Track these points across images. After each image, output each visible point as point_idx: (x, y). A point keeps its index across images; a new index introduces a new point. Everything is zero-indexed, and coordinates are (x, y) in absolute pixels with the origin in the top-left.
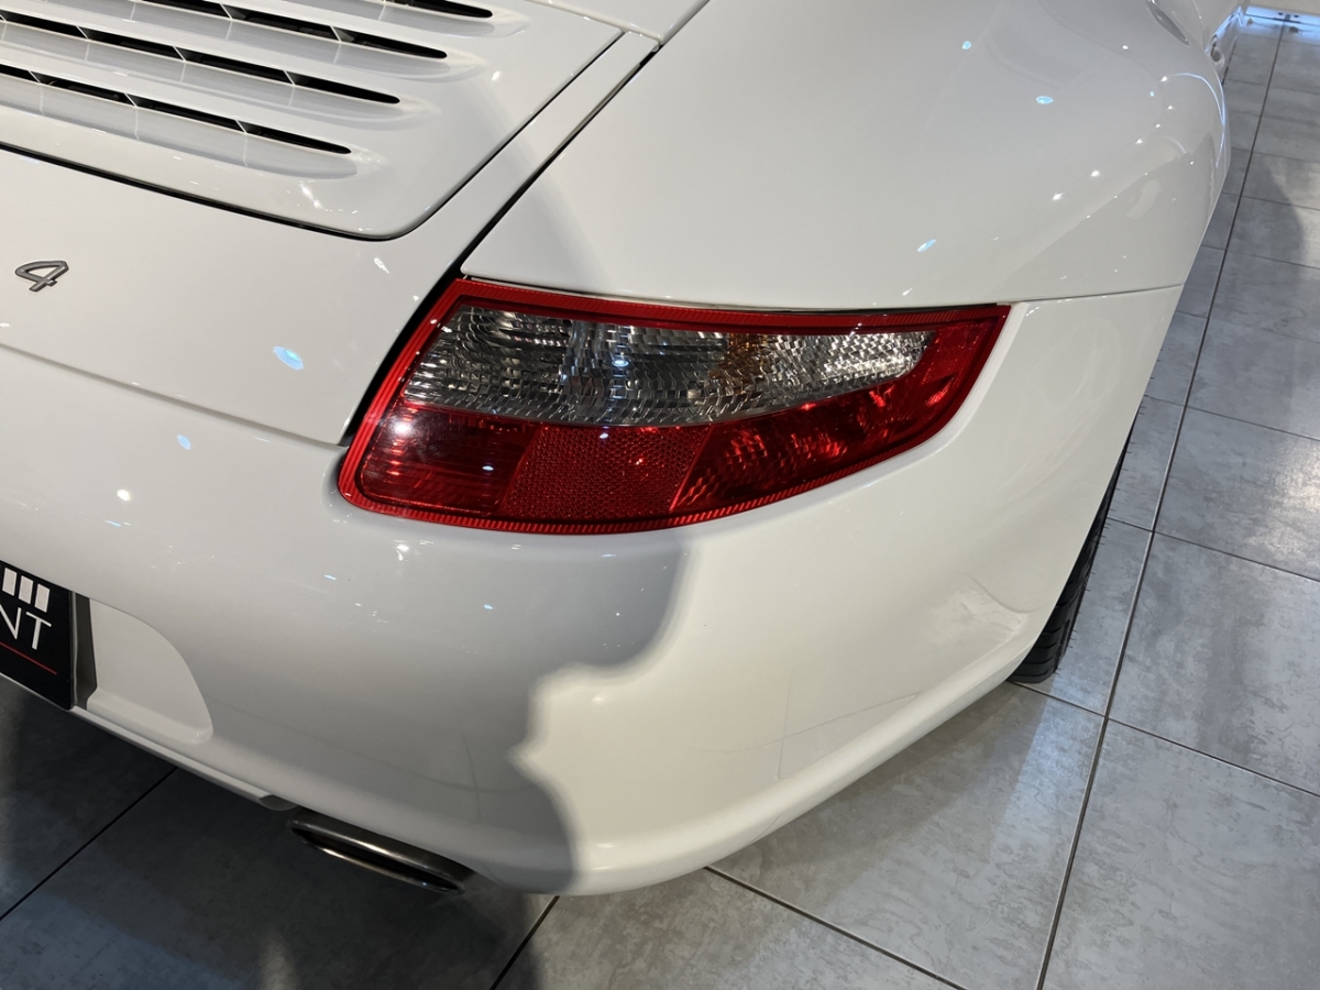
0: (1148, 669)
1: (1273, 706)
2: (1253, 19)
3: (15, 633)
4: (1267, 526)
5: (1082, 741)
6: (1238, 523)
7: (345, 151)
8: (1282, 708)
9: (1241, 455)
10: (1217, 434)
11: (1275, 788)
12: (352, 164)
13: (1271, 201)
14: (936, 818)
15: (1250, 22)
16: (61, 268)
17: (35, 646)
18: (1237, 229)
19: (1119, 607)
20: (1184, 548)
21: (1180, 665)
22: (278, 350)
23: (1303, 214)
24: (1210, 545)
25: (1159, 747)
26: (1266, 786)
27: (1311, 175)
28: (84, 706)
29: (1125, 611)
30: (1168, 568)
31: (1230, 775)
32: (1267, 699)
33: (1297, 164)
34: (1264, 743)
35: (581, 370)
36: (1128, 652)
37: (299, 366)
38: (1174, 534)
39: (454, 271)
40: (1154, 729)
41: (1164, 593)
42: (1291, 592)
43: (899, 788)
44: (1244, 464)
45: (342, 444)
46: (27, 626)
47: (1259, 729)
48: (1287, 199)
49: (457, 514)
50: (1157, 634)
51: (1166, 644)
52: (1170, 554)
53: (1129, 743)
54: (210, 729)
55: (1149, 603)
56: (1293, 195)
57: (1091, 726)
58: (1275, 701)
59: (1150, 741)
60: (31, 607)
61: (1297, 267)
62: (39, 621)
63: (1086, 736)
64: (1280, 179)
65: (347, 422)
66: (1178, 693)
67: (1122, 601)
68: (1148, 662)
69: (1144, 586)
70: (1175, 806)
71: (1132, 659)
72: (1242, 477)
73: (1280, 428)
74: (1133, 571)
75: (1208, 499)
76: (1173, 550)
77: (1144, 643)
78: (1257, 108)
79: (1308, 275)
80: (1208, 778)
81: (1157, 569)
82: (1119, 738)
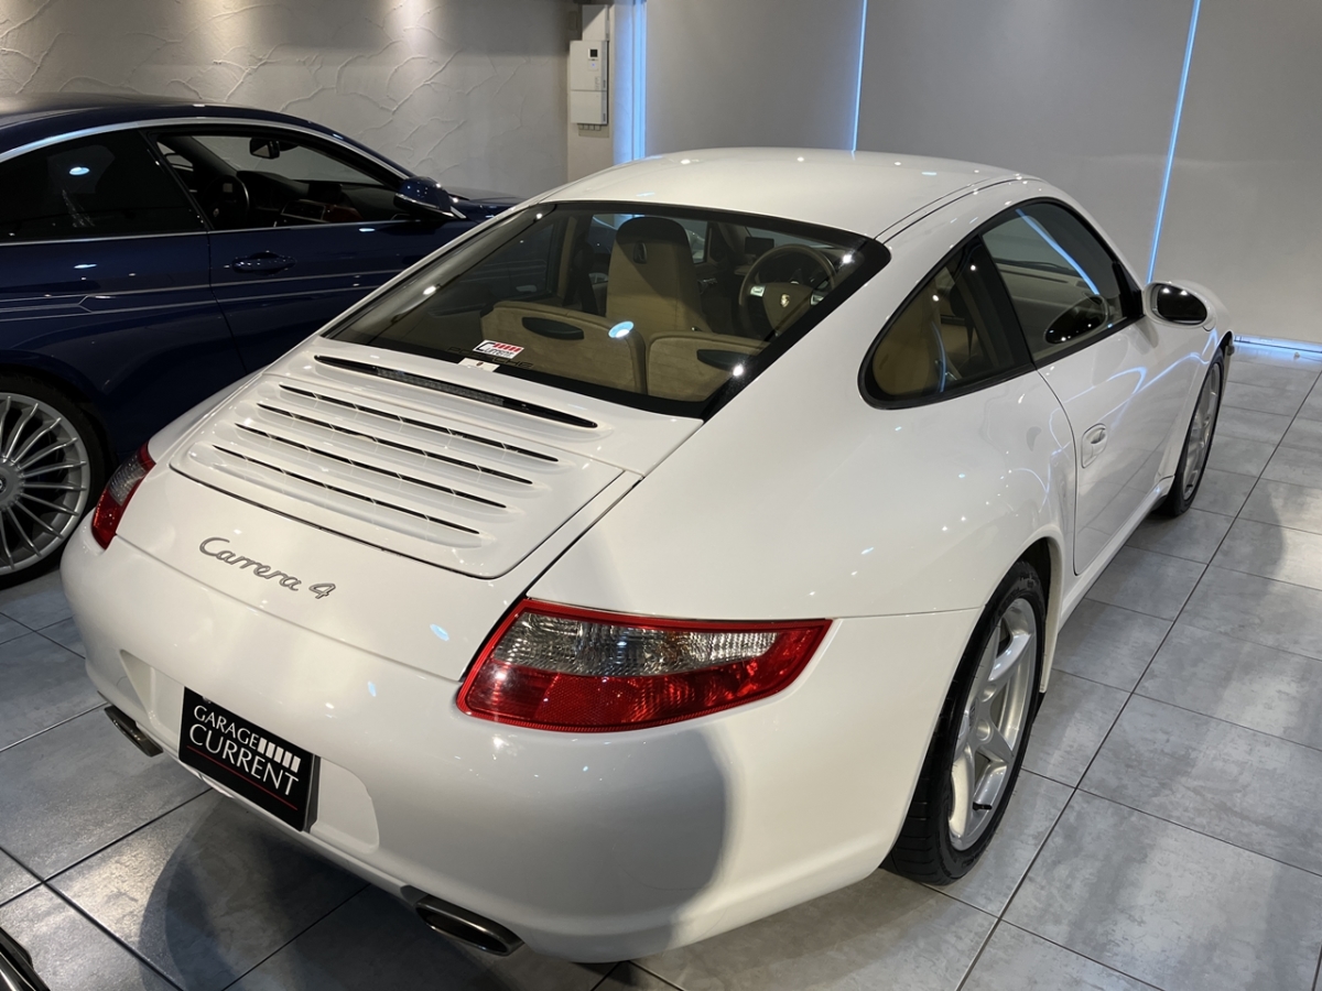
0: (1042, 888)
1: (1135, 920)
2: (1300, 352)
3: (277, 785)
4: (1171, 790)
5: (976, 934)
6: (1147, 786)
7: (476, 532)
8: (1141, 923)
9: (1167, 733)
10: (1152, 716)
11: (1117, 977)
12: (480, 540)
13: (1263, 523)
14: (854, 975)
15: (1297, 356)
16: (332, 587)
17: (287, 793)
18: (1224, 547)
19: (1031, 841)
20: (1097, 802)
21: (1069, 887)
22: (433, 627)
23: (1289, 536)
24: (1121, 802)
25: (1035, 942)
26: (1110, 975)
27: (1309, 499)
28: (308, 831)
29: (1036, 845)
30: (1080, 816)
31: (1084, 965)
32: (1130, 916)
33: (1298, 491)
34: (1118, 945)
35: (595, 643)
36: (1029, 874)
37: (447, 639)
38: (1092, 791)
39: (523, 595)
40: (1035, 929)
41: (1070, 835)
42: (1176, 840)
43: (831, 953)
44: (1168, 741)
45: (460, 681)
46: (285, 780)
47: (1118, 936)
48: (1277, 521)
49: (513, 719)
50: (1056, 863)
51: (1062, 871)
52: (1085, 805)
53: (1013, 937)
54: (378, 843)
55: (1057, 840)
56: (1284, 517)
57: (986, 924)
58: (1137, 917)
59: (1029, 938)
60: (289, 770)
61: (1269, 580)
62: (292, 778)
63: (980, 930)
64: (1277, 503)
65: (464, 670)
66: (1061, 906)
67: (1035, 838)
68: (1044, 883)
69: (1056, 828)
70: (1036, 982)
71: (1031, 880)
72: (1162, 751)
73: (1209, 714)
74: (1051, 817)
75: (1128, 766)
76: (1088, 802)
77: (1044, 870)
78: (1277, 438)
79: (1276, 588)
80: (1066, 966)
81: (1071, 816)
82: (1006, 933)
